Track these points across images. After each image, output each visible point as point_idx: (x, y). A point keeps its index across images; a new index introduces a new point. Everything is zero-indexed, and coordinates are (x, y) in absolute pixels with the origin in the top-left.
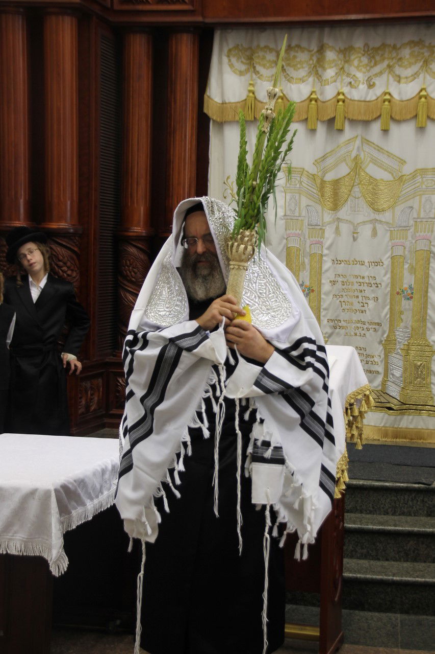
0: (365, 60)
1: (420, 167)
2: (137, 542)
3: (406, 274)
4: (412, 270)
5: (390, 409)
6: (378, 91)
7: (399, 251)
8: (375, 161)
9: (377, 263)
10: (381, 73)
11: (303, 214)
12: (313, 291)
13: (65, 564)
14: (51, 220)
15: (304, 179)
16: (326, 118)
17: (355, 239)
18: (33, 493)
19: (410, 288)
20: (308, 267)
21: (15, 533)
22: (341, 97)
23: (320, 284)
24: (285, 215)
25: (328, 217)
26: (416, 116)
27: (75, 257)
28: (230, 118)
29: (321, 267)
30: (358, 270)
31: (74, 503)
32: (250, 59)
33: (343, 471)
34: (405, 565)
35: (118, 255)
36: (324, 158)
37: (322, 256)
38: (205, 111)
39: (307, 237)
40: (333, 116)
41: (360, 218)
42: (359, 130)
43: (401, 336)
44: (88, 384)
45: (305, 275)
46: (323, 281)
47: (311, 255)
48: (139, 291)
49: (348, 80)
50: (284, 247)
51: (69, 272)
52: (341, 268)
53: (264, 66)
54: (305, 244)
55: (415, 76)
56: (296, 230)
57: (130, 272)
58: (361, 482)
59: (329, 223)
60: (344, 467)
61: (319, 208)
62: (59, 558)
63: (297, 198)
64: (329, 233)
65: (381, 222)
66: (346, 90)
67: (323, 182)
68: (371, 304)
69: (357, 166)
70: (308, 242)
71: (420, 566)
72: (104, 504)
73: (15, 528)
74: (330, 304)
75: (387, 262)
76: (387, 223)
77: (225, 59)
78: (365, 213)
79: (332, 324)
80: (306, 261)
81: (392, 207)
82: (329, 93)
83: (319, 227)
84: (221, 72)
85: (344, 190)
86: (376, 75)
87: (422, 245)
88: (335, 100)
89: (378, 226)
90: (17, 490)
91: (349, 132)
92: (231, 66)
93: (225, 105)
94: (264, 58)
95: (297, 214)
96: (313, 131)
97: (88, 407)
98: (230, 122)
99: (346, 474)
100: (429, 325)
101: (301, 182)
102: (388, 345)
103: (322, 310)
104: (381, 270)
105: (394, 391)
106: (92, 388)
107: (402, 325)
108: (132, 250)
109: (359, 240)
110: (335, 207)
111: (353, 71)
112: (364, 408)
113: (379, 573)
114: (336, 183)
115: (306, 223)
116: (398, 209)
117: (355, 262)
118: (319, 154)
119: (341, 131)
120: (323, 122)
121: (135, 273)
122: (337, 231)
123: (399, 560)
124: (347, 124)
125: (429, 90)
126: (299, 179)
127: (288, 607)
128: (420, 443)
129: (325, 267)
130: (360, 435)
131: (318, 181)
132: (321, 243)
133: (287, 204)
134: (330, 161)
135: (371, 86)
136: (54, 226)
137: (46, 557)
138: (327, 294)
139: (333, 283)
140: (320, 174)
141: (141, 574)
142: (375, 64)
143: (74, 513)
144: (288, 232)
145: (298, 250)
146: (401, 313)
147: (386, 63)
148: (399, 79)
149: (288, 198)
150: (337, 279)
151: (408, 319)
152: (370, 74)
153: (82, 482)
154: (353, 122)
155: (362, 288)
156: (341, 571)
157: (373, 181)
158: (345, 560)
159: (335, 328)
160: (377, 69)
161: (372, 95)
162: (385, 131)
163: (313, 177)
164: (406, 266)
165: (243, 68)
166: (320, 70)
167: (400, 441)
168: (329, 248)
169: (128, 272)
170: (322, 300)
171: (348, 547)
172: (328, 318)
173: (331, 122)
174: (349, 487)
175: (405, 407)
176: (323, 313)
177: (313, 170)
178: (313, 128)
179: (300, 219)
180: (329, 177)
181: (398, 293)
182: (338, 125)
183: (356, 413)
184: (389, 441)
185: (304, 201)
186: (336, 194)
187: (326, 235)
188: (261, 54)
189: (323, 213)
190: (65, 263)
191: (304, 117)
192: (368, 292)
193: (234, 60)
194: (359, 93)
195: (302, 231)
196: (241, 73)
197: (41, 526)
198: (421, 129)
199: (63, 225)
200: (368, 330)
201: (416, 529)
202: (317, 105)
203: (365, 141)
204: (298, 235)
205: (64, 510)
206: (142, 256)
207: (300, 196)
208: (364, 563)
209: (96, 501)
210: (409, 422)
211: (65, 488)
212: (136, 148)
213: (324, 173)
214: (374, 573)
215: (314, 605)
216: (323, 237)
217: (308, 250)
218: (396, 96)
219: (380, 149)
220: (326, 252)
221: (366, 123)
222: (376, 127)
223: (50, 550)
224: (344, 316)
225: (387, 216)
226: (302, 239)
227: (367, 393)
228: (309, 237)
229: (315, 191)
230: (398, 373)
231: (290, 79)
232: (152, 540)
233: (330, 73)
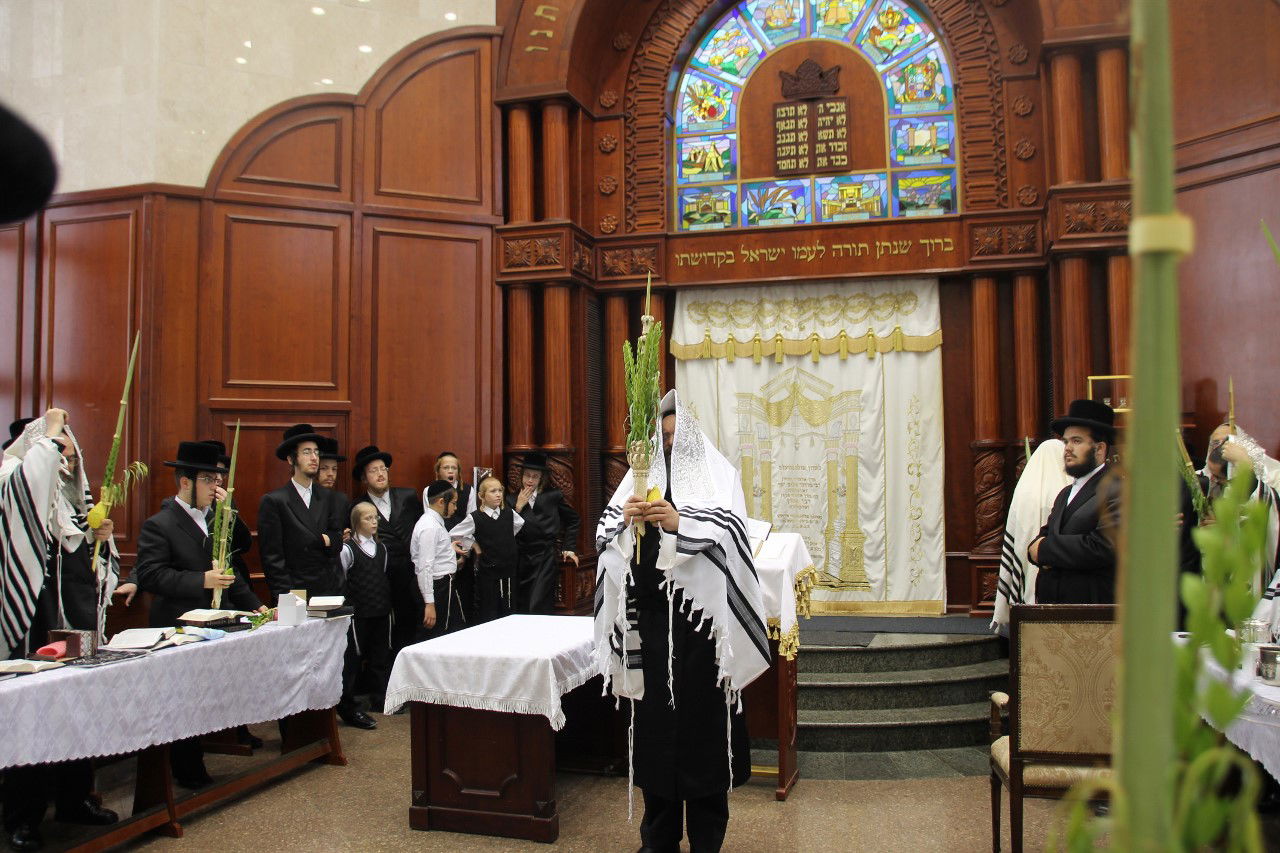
0: (796, 310)
1: (844, 390)
2: (625, 701)
3: (839, 475)
4: (844, 472)
5: (832, 586)
6: (808, 332)
7: (833, 457)
8: (809, 387)
9: (816, 468)
10: (809, 319)
11: (754, 429)
12: (764, 492)
13: (563, 720)
14: (549, 442)
15: (754, 402)
16: (768, 354)
17: (797, 449)
18: (534, 662)
19: (843, 486)
20: (760, 473)
21: (521, 695)
22: (779, 337)
23: (770, 487)
24: (739, 432)
25: (774, 431)
26: (839, 351)
27: (569, 471)
28: (691, 357)
30: (801, 473)
31: (568, 671)
32: (706, 311)
33: (794, 638)
34: (848, 712)
35: (604, 469)
36: (768, 385)
38: (671, 352)
39: (758, 448)
40: (773, 352)
41: (800, 432)
42: (794, 363)
43: (837, 526)
44: (583, 575)
45: (757, 481)
46: (773, 484)
47: (763, 463)
49: (784, 325)
50: (739, 457)
51: (565, 483)
52: (786, 472)
53: (716, 316)
54: (756, 454)
55: (835, 321)
56: (749, 443)
58: (810, 647)
59: (776, 436)
60: (795, 634)
61: (767, 424)
62: (558, 716)
63: (748, 417)
64: (776, 444)
65: (816, 434)
66: (782, 332)
67: (768, 404)
68: (812, 500)
69: (795, 390)
70: (759, 453)
71: (861, 712)
72: (595, 670)
73: (520, 692)
74: (779, 503)
75: (823, 466)
76: (822, 435)
77: (686, 313)
78: (803, 428)
79: (781, 519)
80: (759, 468)
81: (825, 422)
82: (769, 334)
83: (767, 440)
84: (683, 323)
85: (785, 410)
86: (805, 321)
87: (850, 452)
88: (775, 340)
89: (815, 438)
90: (521, 660)
91: (787, 365)
92: (691, 317)
93: (687, 347)
94: (716, 310)
95: (749, 429)
96: (758, 364)
97: (583, 593)
98: (691, 360)
99: (797, 639)
100: (860, 516)
101: (751, 404)
102: (828, 533)
103: (773, 508)
104: (819, 473)
105: (834, 571)
106: (586, 578)
107: (839, 517)
109: (800, 449)
110: (779, 424)
111: (788, 318)
112: (811, 584)
113: (828, 720)
114: (779, 404)
115: (756, 436)
116: (831, 423)
117: (798, 467)
118: (764, 382)
119: (780, 363)
120: (766, 357)
122: (782, 443)
123: (843, 709)
124: (785, 359)
125: (848, 331)
126: (749, 402)
127: (752, 751)
128: (857, 613)
129: (773, 473)
130: (808, 607)
131: (765, 403)
132: (769, 453)
133: (740, 423)
134: (773, 388)
135: (802, 329)
136: (552, 447)
137: (547, 715)
138: (776, 495)
139: (782, 484)
140: (766, 398)
141: (631, 727)
142: (805, 313)
143: (569, 679)
144: (742, 444)
145: (751, 459)
146: (838, 507)
147: (812, 311)
148: (823, 323)
149: (741, 417)
150: (784, 481)
151: (843, 512)
152: (801, 319)
153: (574, 653)
154: (789, 356)
155: (805, 488)
156: (796, 720)
157: (809, 402)
158: (798, 712)
159: (784, 522)
160: (807, 316)
161: (803, 336)
162: (816, 363)
163: (760, 400)
164: (839, 469)
165: (701, 318)
166: (761, 318)
167: (841, 613)
168: (775, 457)
170: (772, 499)
171: (801, 701)
173: (772, 357)
174: (801, 652)
175: (843, 584)
176: (774, 510)
177: (759, 394)
178: (758, 362)
179: (751, 433)
180: (774, 399)
181: (834, 491)
182: (778, 358)
183: (804, 589)
184: (832, 613)
185: (755, 419)
186: (779, 414)
187: (774, 446)
188: (713, 307)
189: (770, 428)
190: (562, 477)
191: (751, 354)
192: (810, 491)
193: (693, 313)
194: (793, 334)
195: (754, 444)
196: (699, 322)
197: (541, 690)
198: (844, 361)
199: (559, 446)
200: (811, 522)
201: (856, 683)
202: (760, 344)
203: (800, 371)
204: (751, 447)
205: (560, 676)
207: (750, 416)
208: (815, 713)
209: (587, 669)
210: (848, 596)
211: (560, 658)
212: (616, 383)
213: (770, 396)
214: (822, 720)
215: (774, 749)
216: (771, 448)
217: (759, 458)
218: (822, 336)
219: (812, 377)
220: (773, 459)
221: (800, 357)
222: (808, 360)
223: (550, 710)
224: (790, 512)
225: (821, 430)
226: (754, 450)
227: (813, 571)
228: (760, 448)
229: (763, 411)
230: (837, 557)
231: (737, 326)
232: (640, 697)
233: (769, 320)
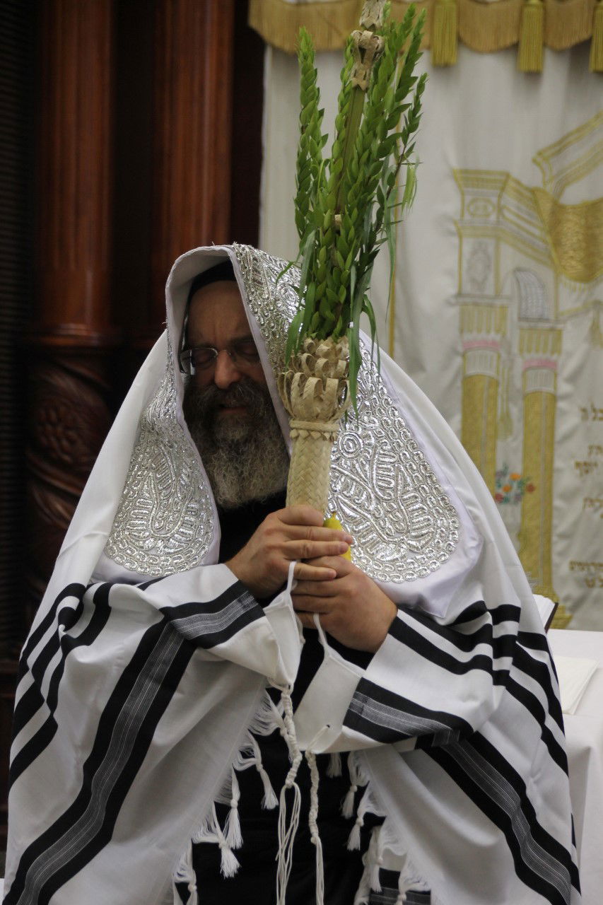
11: (507, 290)
12: (531, 489)
15: (510, 200)
16: (568, 43)
20: (518, 426)
23: (549, 471)
24: (460, 294)
25: (570, 298)
28: (319, 43)
29: (552, 428)
35: (26, 397)
36: (560, 146)
37: (554, 398)
38: (253, 23)
39: (515, 350)
40: (584, 36)
46: (558, 463)
47: (529, 398)
48: (82, 489)
50: (456, 376)
54: (511, 368)
56: (488, 332)
57: (59, 440)
59: (575, 315)
61: (548, 275)
63: (491, 250)
67: (558, 210)
70: (519, 364)
74: (576, 524)
79: (582, 574)
80: (515, 411)
83: (547, 325)
93: (303, 8)
95: (490, 290)
96: (533, 76)
101: (500, 209)
103: (554, 538)
108: (65, 383)
110: (590, 274)
114: (593, 211)
115: (513, 313)
118: (549, 136)
120: (559, 52)
121: (72, 442)
122: (596, 334)
126: (494, 200)
129: (563, 427)
131: (546, 207)
132: (551, 366)
133: (465, 265)
134: (576, 154)
138: (569, 496)
139: (585, 468)
140: (550, 188)
144: (468, 337)
145: (494, 383)
149: (467, 248)
150: (594, 458)
159: (590, 584)
163: (532, 196)
168: (573, 379)
169: (53, 439)
170: (555, 513)
172: (573, 556)
173: (581, 51)
176: (558, 546)
177: (531, 176)
178: (533, 67)
179: (498, 303)
180: (575, 195)
182: (597, 59)
185: (509, 258)
187: (567, 344)
189: (556, 287)
191: (510, 39)
195: (504, 336)
202: (545, 9)
204: (494, 345)
206: (90, 399)
207: (497, 247)
213: (563, 184)
216: (557, 349)
217: (518, 383)
220: (564, 388)
226: (504, 355)
228: (521, 351)
229: (537, 232)
